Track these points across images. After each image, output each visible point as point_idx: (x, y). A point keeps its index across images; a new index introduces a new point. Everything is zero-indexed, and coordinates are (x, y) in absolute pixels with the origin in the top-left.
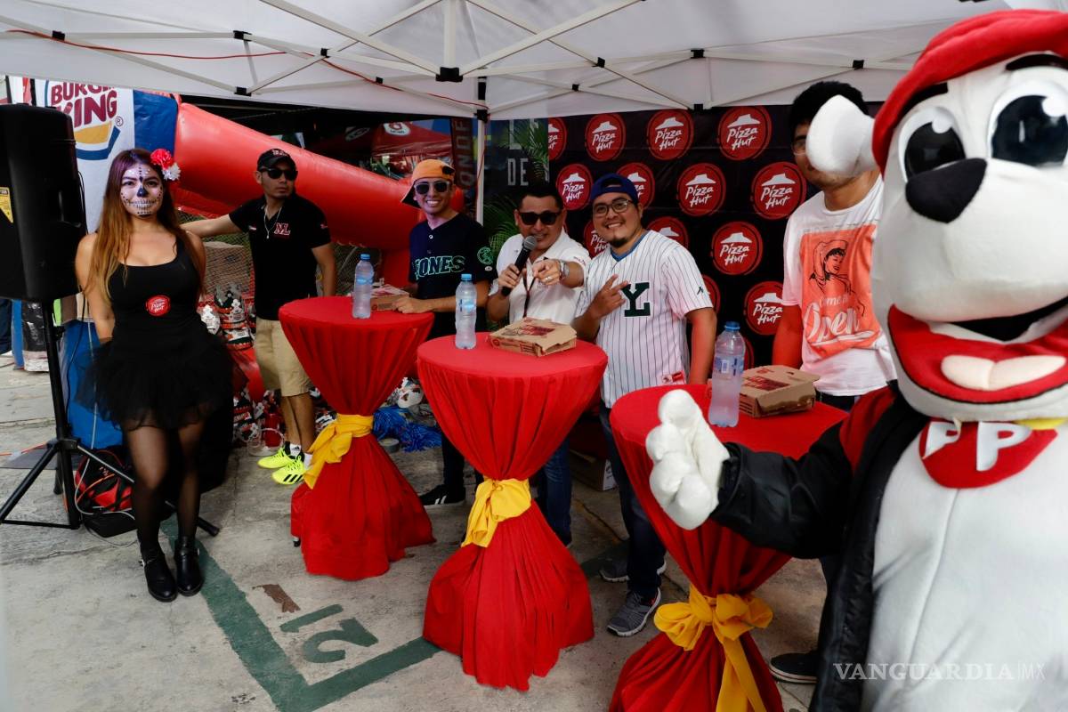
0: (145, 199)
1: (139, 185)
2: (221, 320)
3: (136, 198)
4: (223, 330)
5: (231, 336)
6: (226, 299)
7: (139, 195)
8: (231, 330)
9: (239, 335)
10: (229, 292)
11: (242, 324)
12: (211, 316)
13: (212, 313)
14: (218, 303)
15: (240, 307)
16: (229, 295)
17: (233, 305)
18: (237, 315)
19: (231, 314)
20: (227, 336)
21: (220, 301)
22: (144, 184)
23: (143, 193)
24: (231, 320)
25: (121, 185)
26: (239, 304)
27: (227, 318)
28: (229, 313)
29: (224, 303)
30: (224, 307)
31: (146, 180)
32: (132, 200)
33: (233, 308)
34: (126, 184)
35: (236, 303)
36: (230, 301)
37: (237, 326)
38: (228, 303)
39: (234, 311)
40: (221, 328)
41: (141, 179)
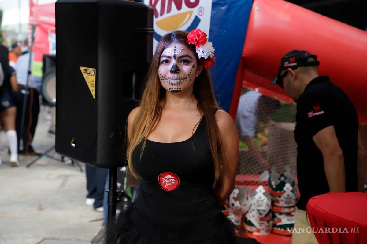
0: (176, 76)
1: (173, 62)
2: (273, 202)
3: (170, 75)
4: (273, 213)
5: (280, 220)
6: (279, 182)
7: (171, 72)
8: (281, 214)
9: (288, 220)
10: (282, 175)
11: (292, 209)
12: (263, 197)
13: (264, 194)
14: (271, 186)
15: (292, 191)
16: (283, 179)
17: (285, 189)
18: (288, 199)
19: (282, 198)
20: (276, 219)
21: (273, 183)
22: (178, 61)
23: (176, 70)
24: (282, 204)
25: (160, 63)
26: (291, 188)
27: (278, 202)
28: (280, 197)
29: (277, 186)
30: (276, 190)
31: (180, 58)
32: (166, 77)
33: (285, 192)
34: (163, 62)
35: (288, 187)
36: (282, 184)
37: (286, 210)
38: (281, 186)
39: (285, 195)
40: (270, 211)
41: (175, 56)
